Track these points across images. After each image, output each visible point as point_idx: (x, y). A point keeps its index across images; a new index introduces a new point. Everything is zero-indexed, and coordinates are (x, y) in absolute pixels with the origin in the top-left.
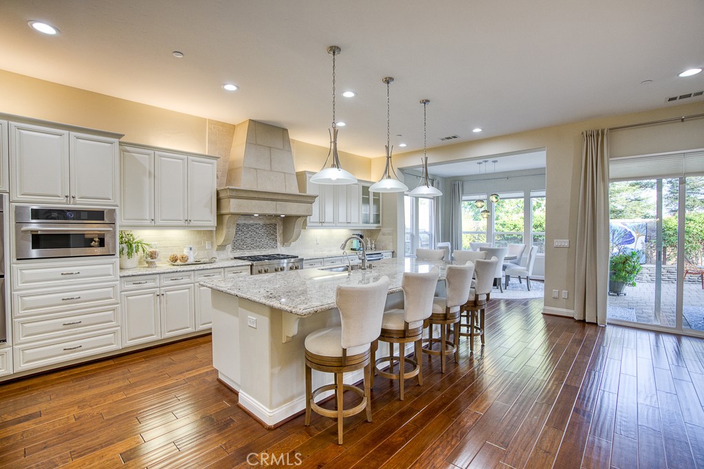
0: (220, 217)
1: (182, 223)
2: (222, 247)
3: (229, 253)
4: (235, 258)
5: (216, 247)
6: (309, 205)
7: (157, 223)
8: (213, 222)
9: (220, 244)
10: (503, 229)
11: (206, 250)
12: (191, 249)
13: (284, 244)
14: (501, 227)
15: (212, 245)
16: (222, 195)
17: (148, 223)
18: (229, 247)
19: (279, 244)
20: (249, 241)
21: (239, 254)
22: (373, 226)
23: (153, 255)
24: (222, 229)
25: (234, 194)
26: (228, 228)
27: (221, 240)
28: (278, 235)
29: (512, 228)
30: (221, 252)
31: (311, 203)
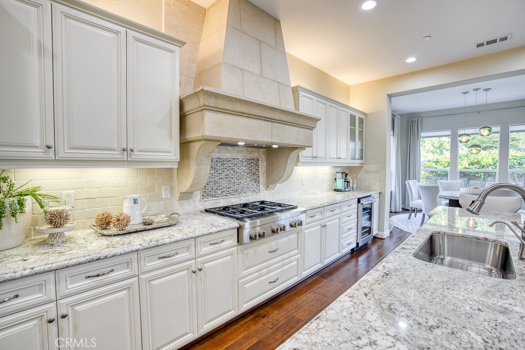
0: (185, 145)
1: (116, 155)
2: (186, 196)
3: (198, 203)
4: (207, 211)
5: (177, 195)
6: (310, 131)
7: (61, 155)
8: (174, 154)
9: (184, 190)
10: (437, 166)
11: (163, 200)
12: (135, 201)
13: (268, 186)
14: (434, 164)
15: (172, 192)
16: (187, 108)
17: (39, 153)
18: (198, 195)
19: (261, 186)
20: (224, 184)
21: (211, 203)
22: (357, 163)
23: (57, 220)
24: (189, 166)
25: (212, 102)
26: (199, 164)
27: (186, 185)
28: (260, 174)
29: (446, 165)
30: (185, 202)
31: (312, 128)
